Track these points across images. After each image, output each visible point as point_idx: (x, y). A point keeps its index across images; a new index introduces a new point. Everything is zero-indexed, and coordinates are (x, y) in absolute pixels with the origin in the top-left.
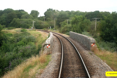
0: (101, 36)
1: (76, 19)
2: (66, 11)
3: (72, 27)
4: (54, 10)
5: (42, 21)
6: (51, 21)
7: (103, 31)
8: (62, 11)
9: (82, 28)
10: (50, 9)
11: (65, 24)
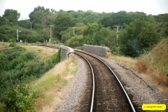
0: (122, 50)
1: (89, 28)
2: (69, 12)
3: (84, 38)
4: (48, 10)
5: (28, 30)
7: (124, 43)
8: (61, 11)
9: (97, 41)
10: (39, 8)
11: (72, 35)
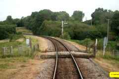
6: (102, 25)
